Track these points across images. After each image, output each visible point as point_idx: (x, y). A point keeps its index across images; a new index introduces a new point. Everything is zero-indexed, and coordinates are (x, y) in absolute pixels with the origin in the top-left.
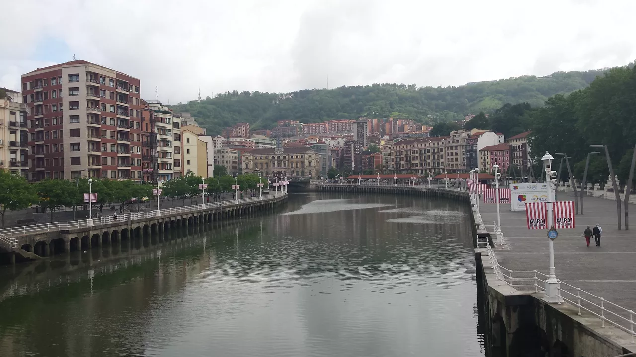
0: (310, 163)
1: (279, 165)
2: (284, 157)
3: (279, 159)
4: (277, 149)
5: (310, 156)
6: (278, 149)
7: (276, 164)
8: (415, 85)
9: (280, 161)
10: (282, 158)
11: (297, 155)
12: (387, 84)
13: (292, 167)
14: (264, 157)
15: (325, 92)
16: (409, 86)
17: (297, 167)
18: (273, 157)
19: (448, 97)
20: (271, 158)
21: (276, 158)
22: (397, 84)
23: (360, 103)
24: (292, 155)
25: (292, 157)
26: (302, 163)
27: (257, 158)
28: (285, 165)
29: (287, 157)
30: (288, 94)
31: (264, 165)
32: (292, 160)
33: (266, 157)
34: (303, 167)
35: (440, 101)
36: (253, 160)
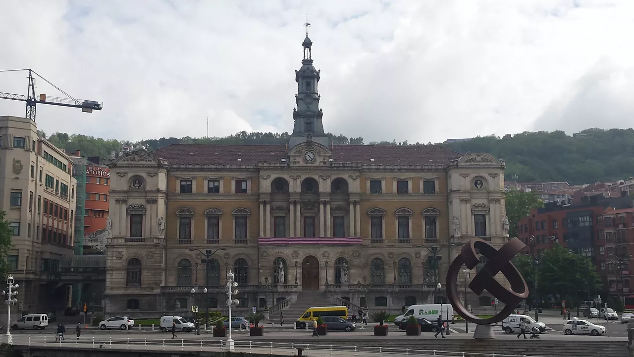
0: (480, 220)
1: (310, 226)
3: (309, 197)
4: (303, 139)
5: (478, 182)
6: (309, 144)
7: (295, 217)
10: (325, 186)
11: (403, 176)
13: (377, 239)
14: (227, 186)
17: (404, 238)
18: (280, 185)
20: (266, 185)
21: (295, 186)
24: (377, 176)
25: (376, 185)
26: (431, 221)
27: (186, 189)
28: (339, 227)
29: (354, 186)
30: (138, 143)
31: (228, 227)
32: (377, 201)
34: (431, 237)
36: (168, 195)
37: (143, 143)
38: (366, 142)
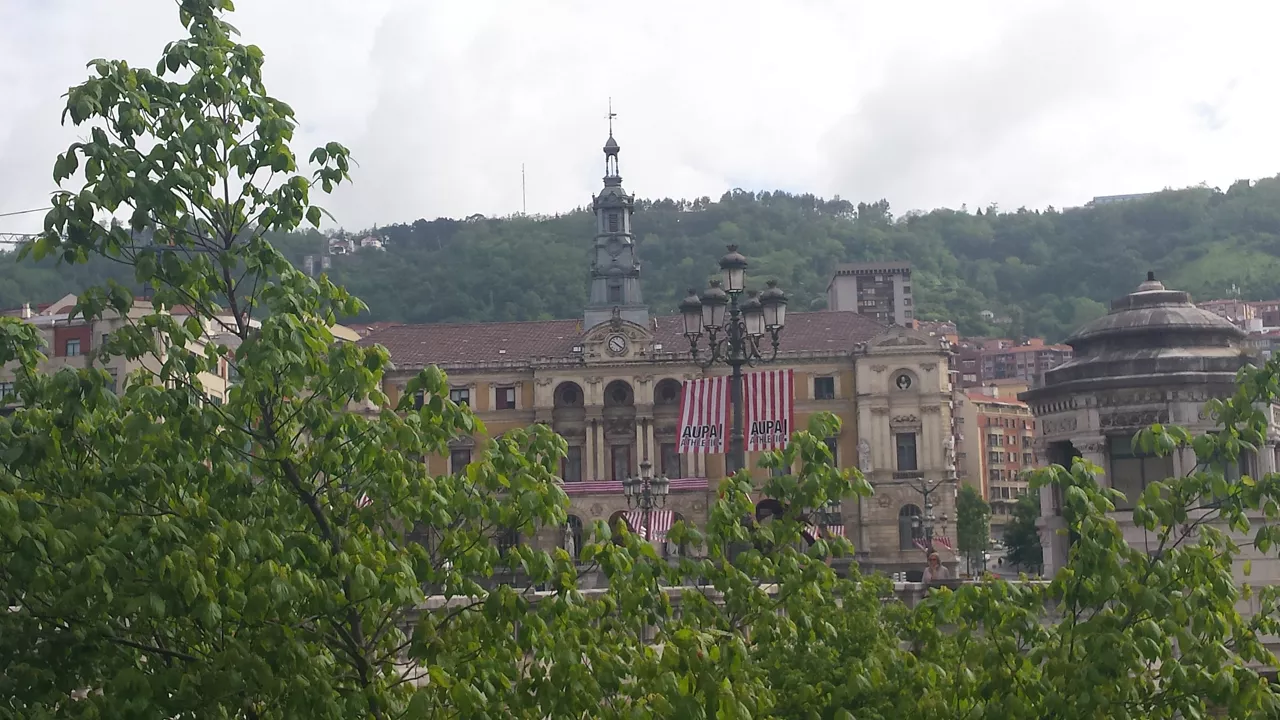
0: (906, 443)
1: (622, 460)
2: (669, 392)
3: (618, 412)
4: (606, 316)
5: (903, 378)
6: (616, 325)
7: (597, 447)
8: (884, 205)
9: (628, 425)
10: (644, 394)
12: (779, 195)
14: (482, 397)
15: (521, 228)
16: (862, 207)
18: (569, 394)
19: (1040, 246)
20: (545, 396)
21: (594, 395)
22: (818, 196)
23: (688, 261)
30: (365, 235)
33: (501, 392)
35: (1013, 261)
37: (377, 234)
38: (897, 213)
